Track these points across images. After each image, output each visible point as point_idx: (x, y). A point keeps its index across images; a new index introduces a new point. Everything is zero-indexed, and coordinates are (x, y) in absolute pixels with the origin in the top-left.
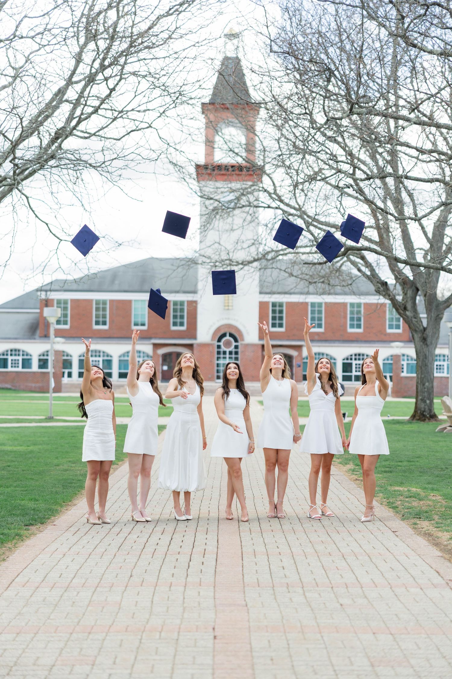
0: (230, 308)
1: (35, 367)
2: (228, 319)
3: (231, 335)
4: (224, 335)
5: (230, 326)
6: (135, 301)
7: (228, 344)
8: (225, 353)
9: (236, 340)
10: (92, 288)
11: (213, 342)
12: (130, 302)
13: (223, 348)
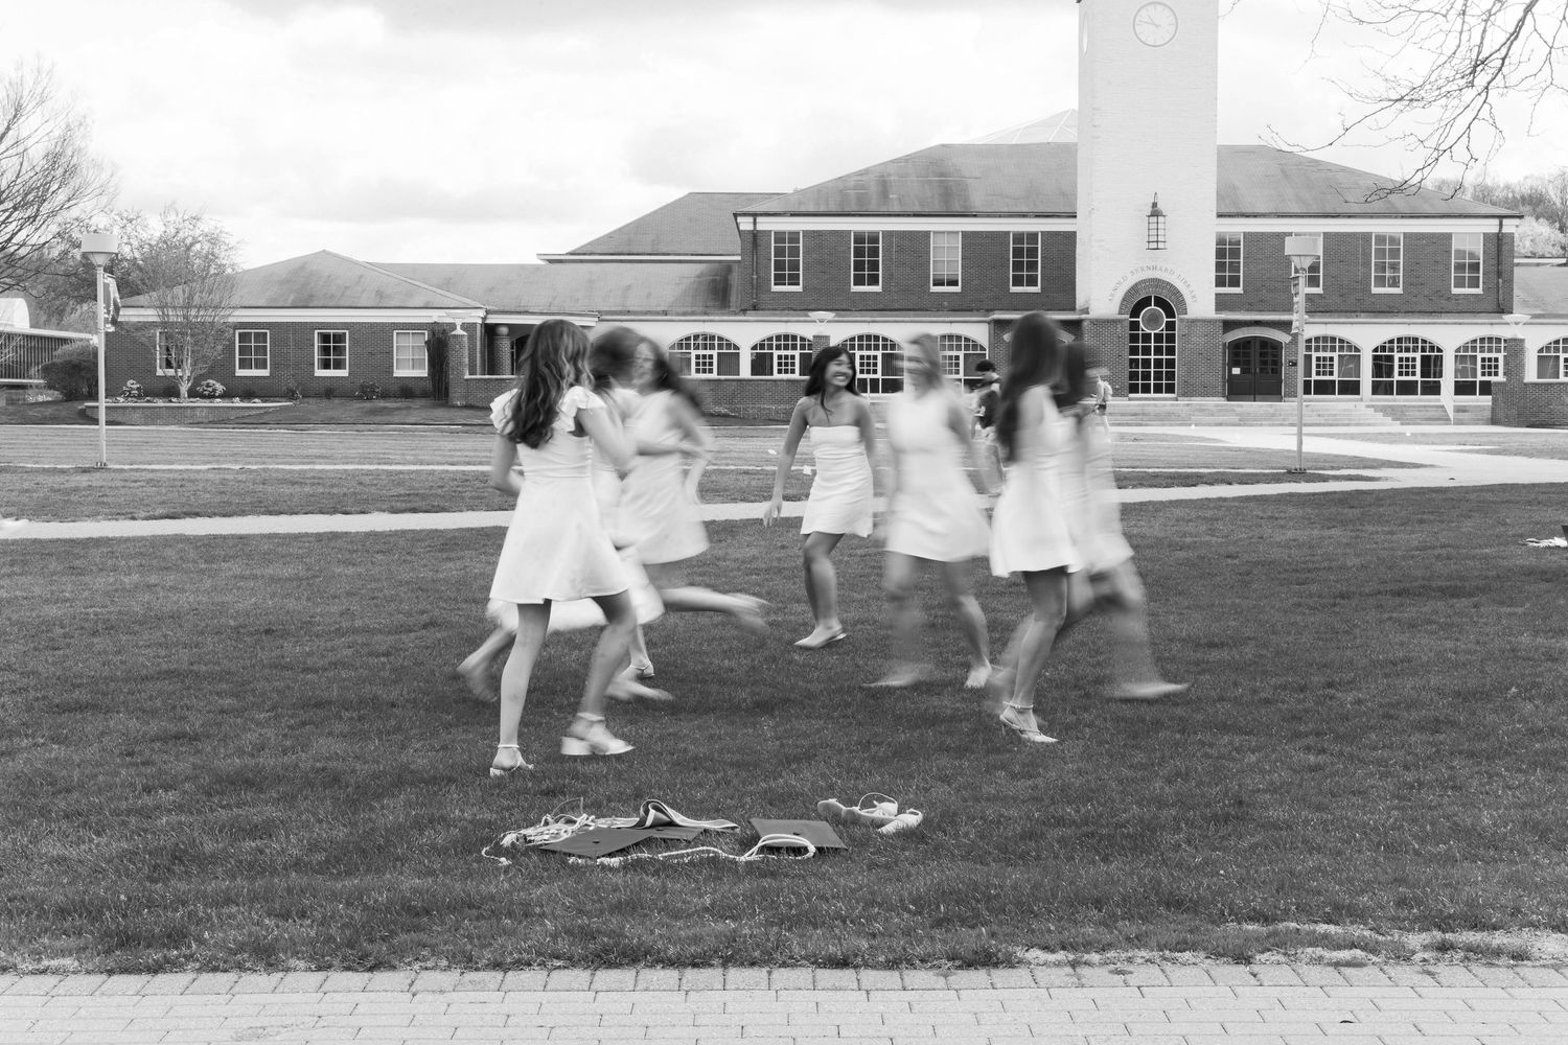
0: (1161, 245)
1: (745, 371)
2: (1154, 268)
3: (1160, 302)
4: (1145, 302)
5: (1157, 283)
6: (935, 232)
7: (1153, 320)
8: (1147, 337)
9: (1170, 313)
10: (847, 209)
11: (1124, 317)
12: (927, 234)
13: (1144, 328)
